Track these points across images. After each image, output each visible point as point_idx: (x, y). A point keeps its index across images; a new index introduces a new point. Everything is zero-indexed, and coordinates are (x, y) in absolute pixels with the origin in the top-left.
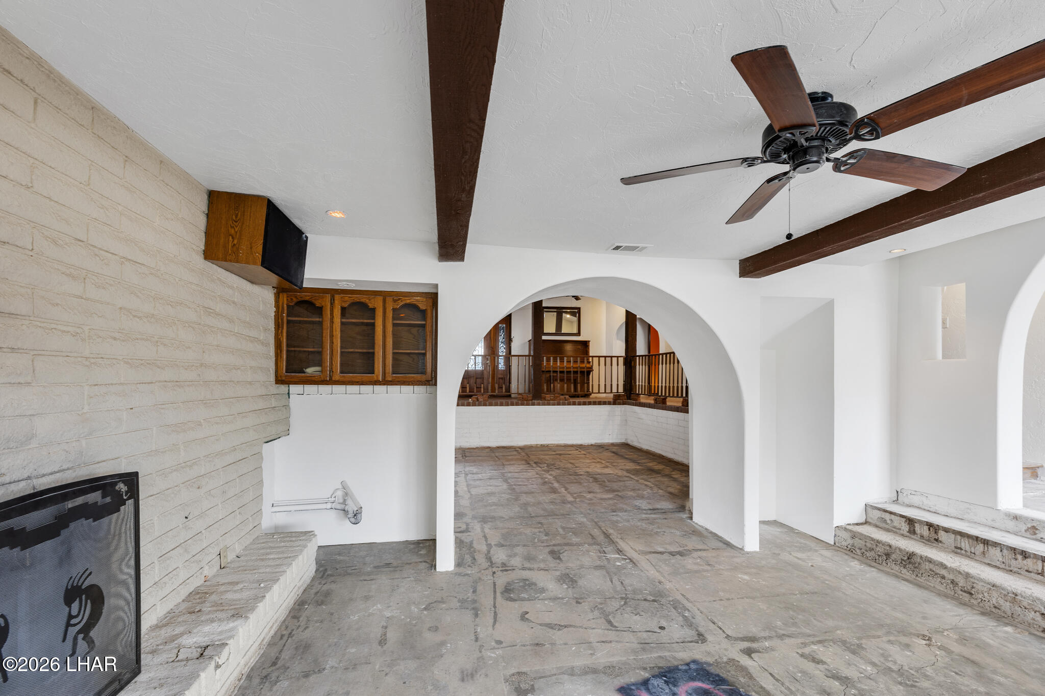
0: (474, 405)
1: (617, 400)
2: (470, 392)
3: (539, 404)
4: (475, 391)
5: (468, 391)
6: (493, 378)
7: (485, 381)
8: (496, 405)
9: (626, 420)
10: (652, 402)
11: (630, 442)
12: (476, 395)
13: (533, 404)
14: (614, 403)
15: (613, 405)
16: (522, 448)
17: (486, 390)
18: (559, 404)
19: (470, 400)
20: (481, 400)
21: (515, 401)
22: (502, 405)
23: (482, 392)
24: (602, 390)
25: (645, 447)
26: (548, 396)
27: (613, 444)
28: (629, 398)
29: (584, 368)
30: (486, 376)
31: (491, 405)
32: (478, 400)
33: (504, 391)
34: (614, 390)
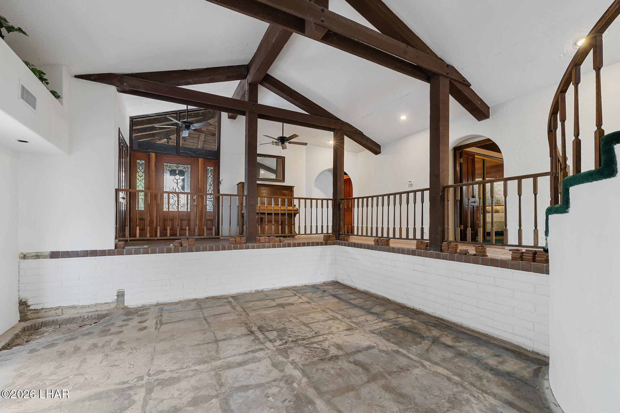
0: (176, 251)
1: (327, 241)
2: (170, 236)
3: (253, 248)
4: (178, 235)
5: (168, 235)
6: (201, 220)
7: (192, 223)
8: (205, 250)
9: (336, 259)
10: (372, 243)
11: (339, 280)
12: (180, 239)
13: (247, 248)
14: (326, 244)
15: (325, 245)
16: (235, 297)
17: (192, 234)
18: (274, 247)
19: (171, 245)
20: (185, 244)
21: (226, 244)
22: (211, 249)
23: (187, 235)
24: (314, 231)
25: (361, 287)
26: (262, 239)
27: (325, 284)
28: (338, 238)
29: (292, 210)
30: (193, 217)
31: (198, 250)
32: (181, 245)
33: (214, 234)
34: (325, 231)
